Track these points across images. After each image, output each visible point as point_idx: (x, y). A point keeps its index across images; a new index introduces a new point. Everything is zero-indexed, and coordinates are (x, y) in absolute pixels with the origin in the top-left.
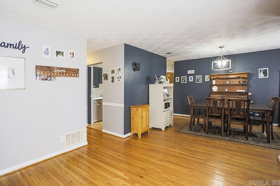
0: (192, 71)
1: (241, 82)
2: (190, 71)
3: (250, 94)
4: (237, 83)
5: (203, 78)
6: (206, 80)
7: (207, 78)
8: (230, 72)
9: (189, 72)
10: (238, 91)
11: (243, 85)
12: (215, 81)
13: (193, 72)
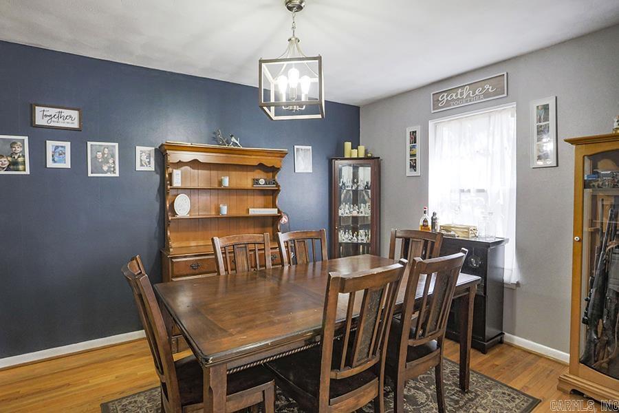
1: (262, 181)
2: (53, 111)
3: (284, 219)
4: (248, 184)
5: (127, 159)
6: (139, 168)
7: (144, 159)
9: (44, 116)
10: (252, 212)
11: (264, 192)
12: (179, 171)
13: (70, 119)
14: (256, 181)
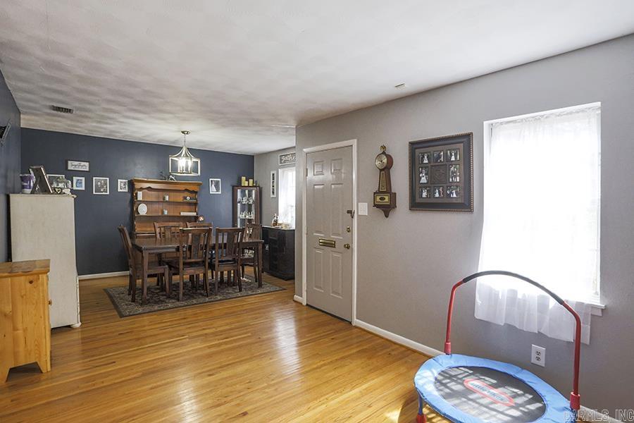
0: (83, 163)
1: (188, 198)
2: (76, 163)
3: (201, 219)
4: (181, 200)
5: (113, 186)
7: (122, 186)
8: (172, 179)
9: (72, 165)
10: (182, 214)
11: (189, 204)
12: (141, 192)
13: (85, 166)
14: (185, 198)
